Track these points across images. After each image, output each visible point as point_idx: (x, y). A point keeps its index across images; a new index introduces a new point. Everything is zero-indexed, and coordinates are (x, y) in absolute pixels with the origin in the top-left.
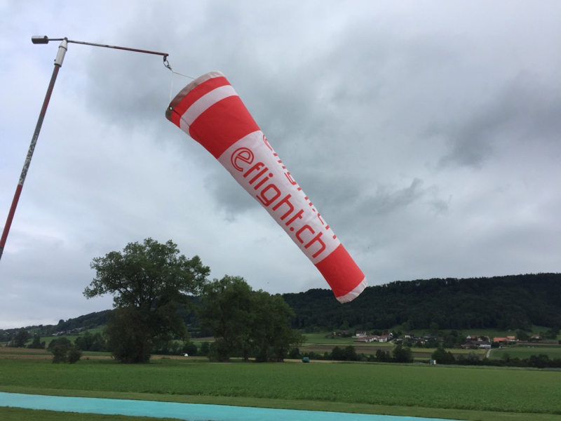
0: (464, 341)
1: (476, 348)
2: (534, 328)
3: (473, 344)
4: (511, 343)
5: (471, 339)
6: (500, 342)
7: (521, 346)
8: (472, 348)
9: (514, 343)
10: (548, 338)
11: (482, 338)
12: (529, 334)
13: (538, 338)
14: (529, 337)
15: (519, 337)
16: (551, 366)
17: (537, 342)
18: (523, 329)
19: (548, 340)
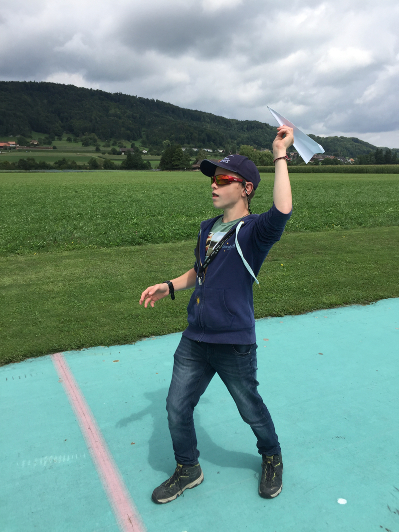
2: (34, 134)
4: (10, 148)
6: (1, 147)
7: (19, 151)
9: (14, 148)
10: (45, 143)
12: (28, 140)
13: (36, 143)
14: (28, 142)
15: (20, 142)
16: (36, 169)
17: (35, 147)
18: (23, 135)
19: (44, 146)
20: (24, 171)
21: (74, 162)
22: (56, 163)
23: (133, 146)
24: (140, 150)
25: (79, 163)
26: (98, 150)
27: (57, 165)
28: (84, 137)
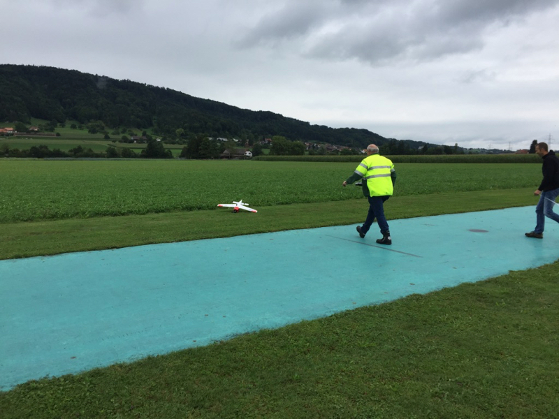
2: (33, 120)
4: (8, 135)
7: (19, 137)
9: (12, 134)
10: (46, 130)
12: (28, 126)
13: (36, 130)
14: (27, 129)
15: (18, 129)
17: (35, 134)
18: (22, 121)
19: (46, 133)
20: (36, 159)
21: (90, 150)
22: (71, 151)
23: (144, 134)
24: (154, 138)
25: (96, 151)
26: (107, 138)
28: (90, 124)
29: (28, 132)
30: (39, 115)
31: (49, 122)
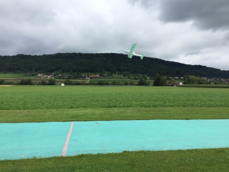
0: (81, 77)
1: (85, 79)
2: (106, 72)
3: (84, 78)
4: (97, 77)
5: (84, 76)
6: (93, 77)
7: (100, 78)
8: (83, 79)
9: (98, 77)
10: (109, 75)
11: (87, 76)
12: (103, 74)
13: (106, 75)
15: (100, 75)
16: (105, 85)
17: (105, 77)
18: (102, 72)
19: (109, 76)
20: (100, 86)
21: (119, 83)
22: (112, 83)
23: (143, 76)
24: (146, 78)
25: (121, 83)
26: (129, 78)
27: (112, 84)
28: (124, 73)
29: (103, 76)
30: (108, 70)
31: (110, 73)
